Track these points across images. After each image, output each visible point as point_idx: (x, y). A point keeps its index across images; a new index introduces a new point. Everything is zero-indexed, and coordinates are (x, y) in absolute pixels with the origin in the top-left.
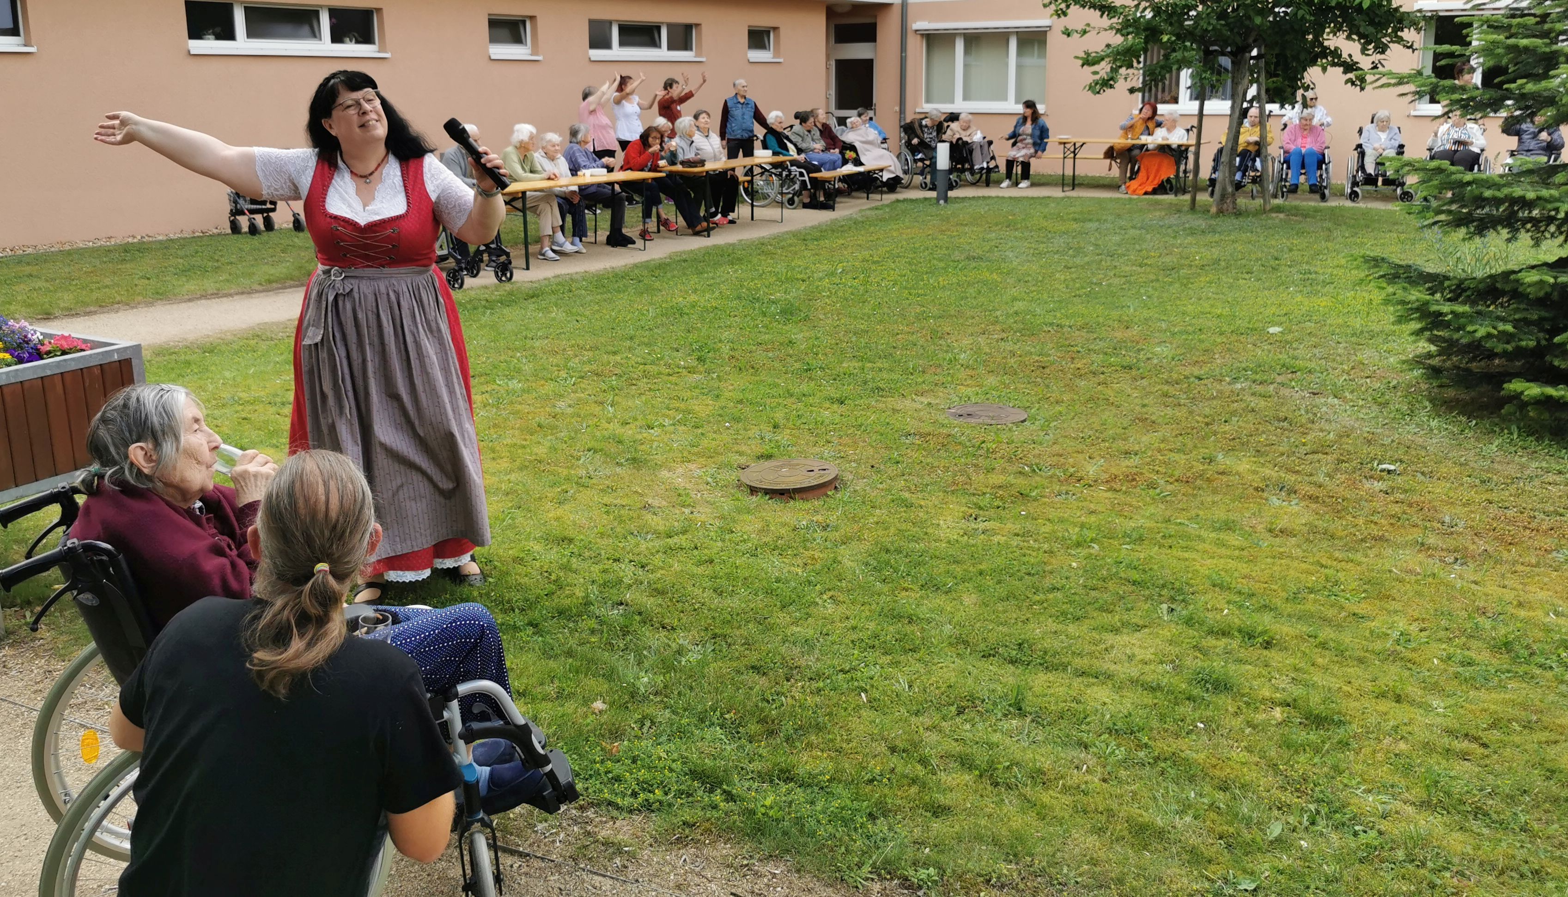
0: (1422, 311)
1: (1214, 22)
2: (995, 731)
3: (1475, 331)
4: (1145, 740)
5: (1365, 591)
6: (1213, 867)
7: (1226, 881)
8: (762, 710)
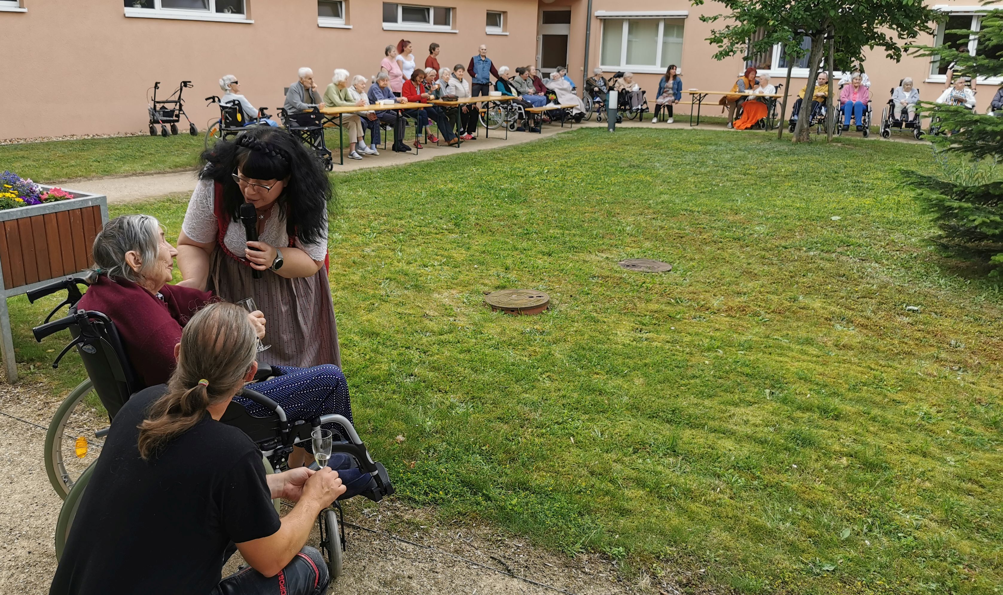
0: (940, 206)
1: (802, 13)
2: (658, 464)
3: (974, 220)
4: (758, 474)
5: (901, 386)
6: (805, 555)
7: (815, 564)
8: (507, 445)
